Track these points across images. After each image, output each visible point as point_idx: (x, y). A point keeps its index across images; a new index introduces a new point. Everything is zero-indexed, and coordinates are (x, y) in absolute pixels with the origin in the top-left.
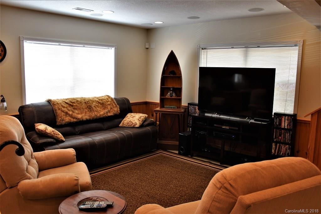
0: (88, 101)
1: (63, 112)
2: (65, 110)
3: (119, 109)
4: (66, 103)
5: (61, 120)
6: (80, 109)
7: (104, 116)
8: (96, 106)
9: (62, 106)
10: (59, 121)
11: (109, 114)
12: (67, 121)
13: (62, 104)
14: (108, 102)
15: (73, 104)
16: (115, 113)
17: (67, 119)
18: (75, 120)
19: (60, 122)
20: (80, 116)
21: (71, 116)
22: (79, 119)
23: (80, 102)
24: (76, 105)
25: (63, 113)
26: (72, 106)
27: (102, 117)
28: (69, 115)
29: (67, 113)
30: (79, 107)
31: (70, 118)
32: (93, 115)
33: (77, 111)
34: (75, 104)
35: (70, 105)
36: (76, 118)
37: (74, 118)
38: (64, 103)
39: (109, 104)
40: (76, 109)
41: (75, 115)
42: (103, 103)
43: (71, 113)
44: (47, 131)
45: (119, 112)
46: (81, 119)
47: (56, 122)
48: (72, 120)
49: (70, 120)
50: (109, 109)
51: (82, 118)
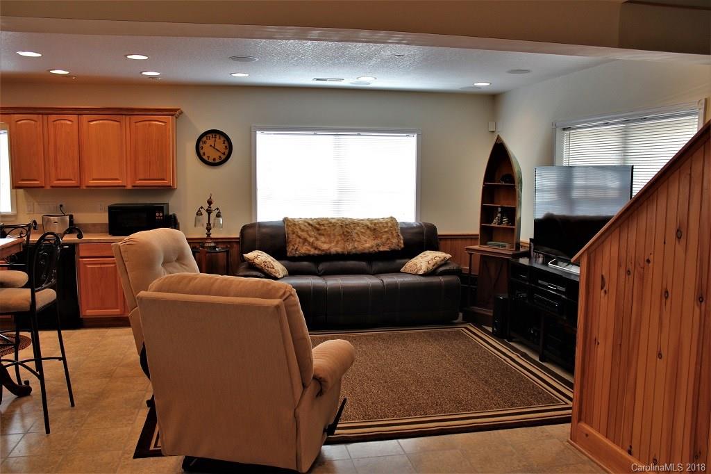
0: (347, 225)
1: (300, 237)
2: (304, 235)
3: (402, 241)
4: (309, 224)
5: (293, 249)
6: (329, 236)
7: (372, 250)
8: (359, 233)
9: (300, 228)
10: (290, 251)
11: (381, 249)
12: (303, 252)
13: (302, 226)
14: (385, 227)
15: (319, 227)
16: (392, 247)
17: (304, 249)
18: (317, 252)
19: (291, 252)
20: (325, 247)
21: (312, 245)
22: (323, 250)
23: (334, 225)
24: (325, 229)
25: (298, 240)
26: (318, 230)
27: (367, 251)
28: (309, 243)
29: (305, 240)
30: (329, 233)
31: (309, 248)
32: (350, 247)
33: (323, 239)
34: (323, 227)
35: (315, 228)
36: (319, 249)
37: (316, 248)
38: (306, 224)
39: (386, 232)
40: (323, 235)
41: (319, 244)
42: (375, 229)
43: (311, 240)
44: (256, 261)
45: (402, 246)
46: (328, 252)
47: (286, 252)
48: (313, 252)
49: (309, 251)
50: (383, 240)
51: (329, 249)
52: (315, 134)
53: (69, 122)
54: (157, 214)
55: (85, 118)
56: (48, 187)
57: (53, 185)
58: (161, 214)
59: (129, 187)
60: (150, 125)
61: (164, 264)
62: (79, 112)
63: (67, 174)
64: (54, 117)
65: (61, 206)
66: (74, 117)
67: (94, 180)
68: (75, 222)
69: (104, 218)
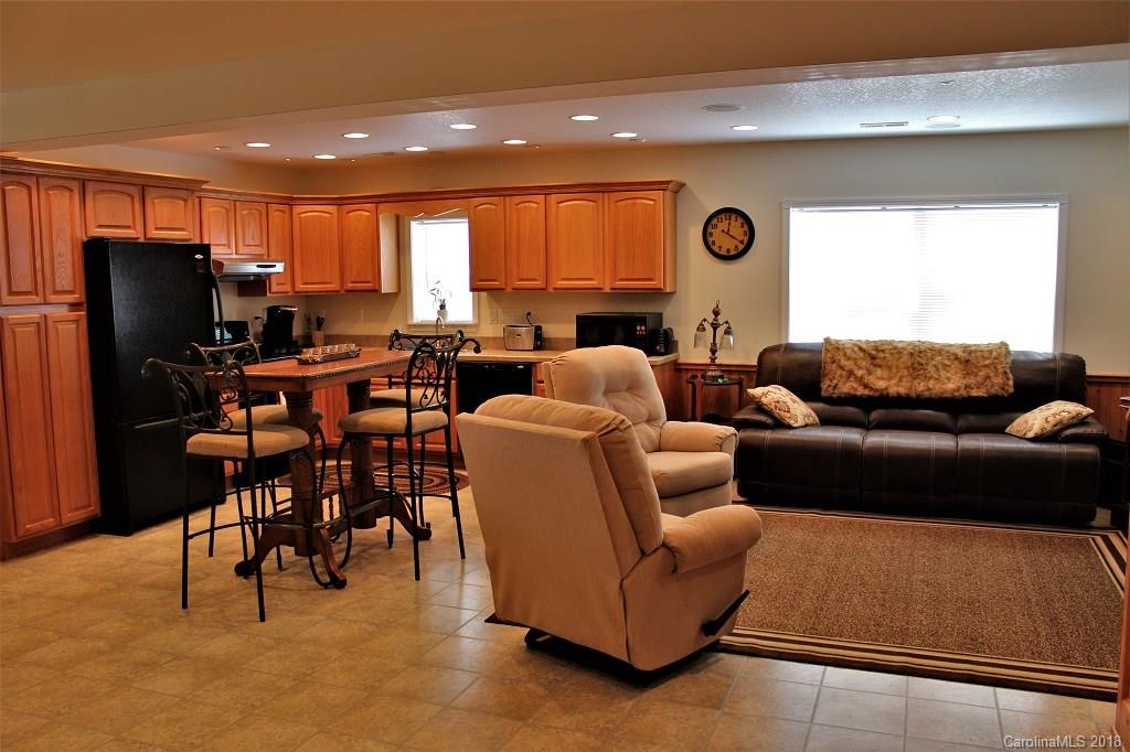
0: (920, 352)
1: (842, 368)
2: (848, 364)
3: (1011, 383)
4: (861, 349)
5: (829, 386)
6: (890, 368)
7: (956, 394)
8: (940, 366)
9: (845, 355)
10: (826, 387)
11: (974, 393)
12: (845, 390)
13: (849, 351)
14: (988, 358)
15: (875, 354)
16: (993, 391)
17: (847, 388)
18: (866, 392)
19: (827, 390)
20: (881, 384)
21: (860, 380)
22: (877, 390)
23: (899, 353)
24: (885, 357)
25: (839, 372)
26: (873, 358)
27: (949, 395)
28: (856, 377)
29: (851, 373)
30: (890, 363)
31: (855, 386)
32: (920, 387)
33: (879, 372)
34: (882, 355)
35: (870, 354)
36: (871, 389)
37: (866, 386)
38: (856, 349)
39: (985, 366)
40: (880, 366)
41: (871, 380)
42: (967, 361)
43: (859, 373)
45: (1011, 390)
46: (885, 392)
47: (820, 389)
48: (861, 391)
49: (856, 389)
50: (979, 379)
51: (886, 389)
52: (884, 210)
53: (534, 204)
54: (638, 328)
55: (553, 198)
56: (509, 290)
57: (515, 286)
58: (643, 328)
59: (607, 290)
60: (634, 204)
61: (606, 393)
62: (546, 190)
63: (529, 272)
64: (517, 199)
65: (529, 314)
66: (541, 198)
67: (563, 279)
68: (545, 336)
69: (570, 331)
